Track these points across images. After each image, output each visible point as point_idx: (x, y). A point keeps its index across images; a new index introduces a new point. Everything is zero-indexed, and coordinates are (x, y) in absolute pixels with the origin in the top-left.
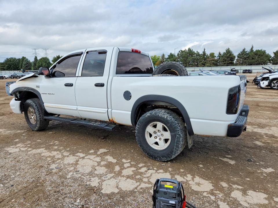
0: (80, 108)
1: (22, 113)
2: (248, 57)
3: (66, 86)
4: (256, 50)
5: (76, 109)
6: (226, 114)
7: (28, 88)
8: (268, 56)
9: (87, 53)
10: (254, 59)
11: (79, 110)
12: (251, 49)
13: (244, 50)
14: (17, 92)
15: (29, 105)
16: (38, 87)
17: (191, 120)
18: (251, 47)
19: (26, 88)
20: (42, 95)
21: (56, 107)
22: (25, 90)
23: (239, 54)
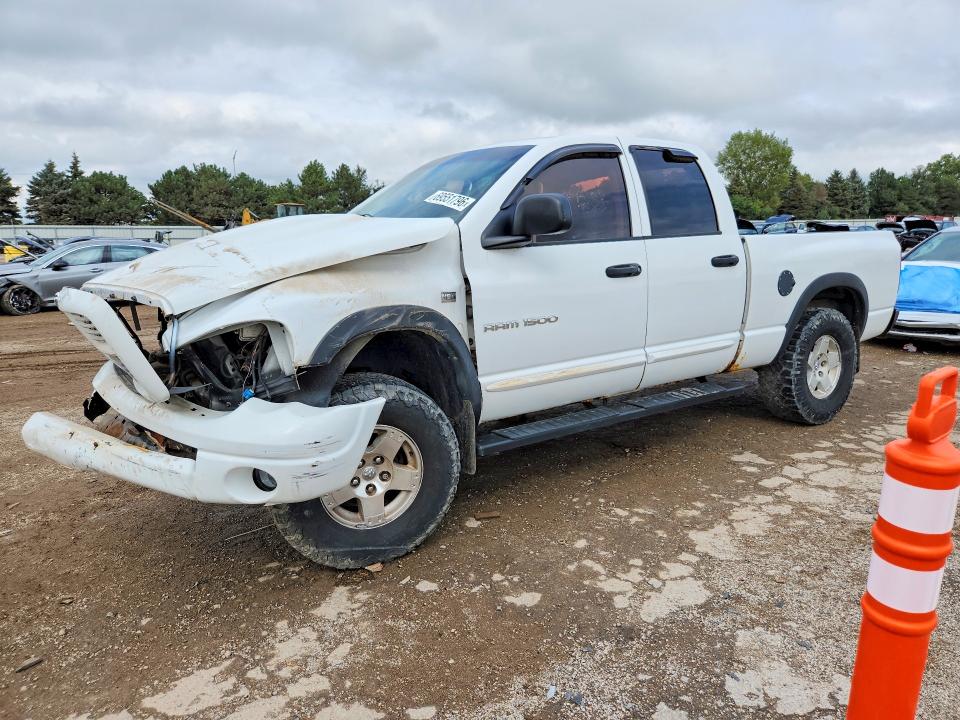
0: (656, 352)
2: (74, 195)
3: (612, 276)
4: (95, 174)
5: (642, 359)
7: (409, 311)
8: (137, 197)
10: (95, 203)
12: (71, 167)
13: (50, 167)
18: (72, 160)
19: (396, 310)
21: (556, 374)
22: (395, 324)
23: (36, 182)
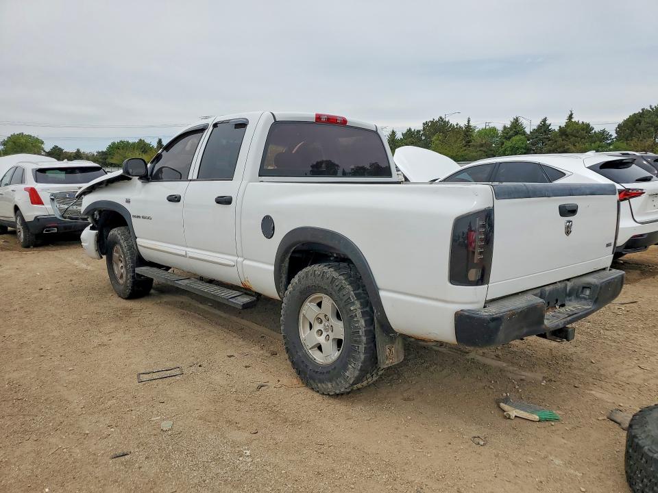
0: (192, 252)
1: (102, 258)
3: (169, 200)
5: (184, 254)
6: (450, 285)
9: (215, 125)
11: (190, 257)
14: (95, 210)
15: (115, 242)
16: (128, 201)
17: (382, 294)
20: (133, 220)
